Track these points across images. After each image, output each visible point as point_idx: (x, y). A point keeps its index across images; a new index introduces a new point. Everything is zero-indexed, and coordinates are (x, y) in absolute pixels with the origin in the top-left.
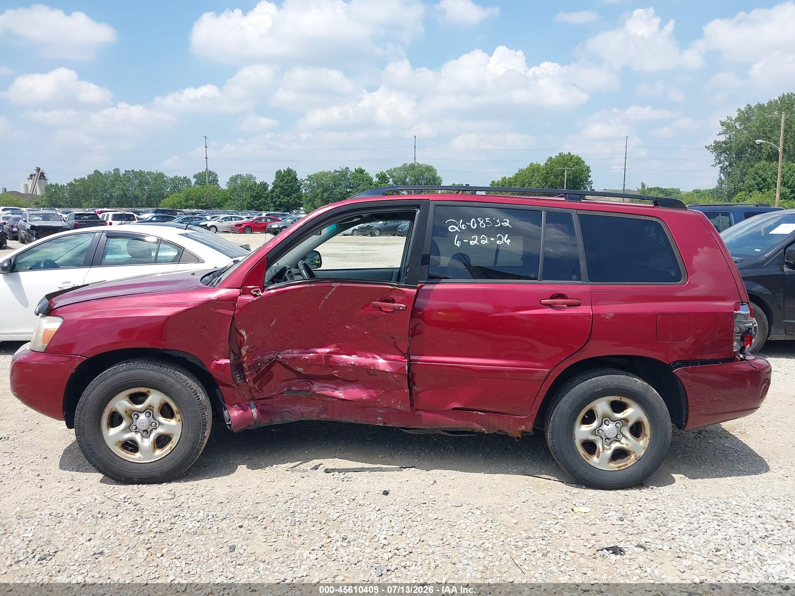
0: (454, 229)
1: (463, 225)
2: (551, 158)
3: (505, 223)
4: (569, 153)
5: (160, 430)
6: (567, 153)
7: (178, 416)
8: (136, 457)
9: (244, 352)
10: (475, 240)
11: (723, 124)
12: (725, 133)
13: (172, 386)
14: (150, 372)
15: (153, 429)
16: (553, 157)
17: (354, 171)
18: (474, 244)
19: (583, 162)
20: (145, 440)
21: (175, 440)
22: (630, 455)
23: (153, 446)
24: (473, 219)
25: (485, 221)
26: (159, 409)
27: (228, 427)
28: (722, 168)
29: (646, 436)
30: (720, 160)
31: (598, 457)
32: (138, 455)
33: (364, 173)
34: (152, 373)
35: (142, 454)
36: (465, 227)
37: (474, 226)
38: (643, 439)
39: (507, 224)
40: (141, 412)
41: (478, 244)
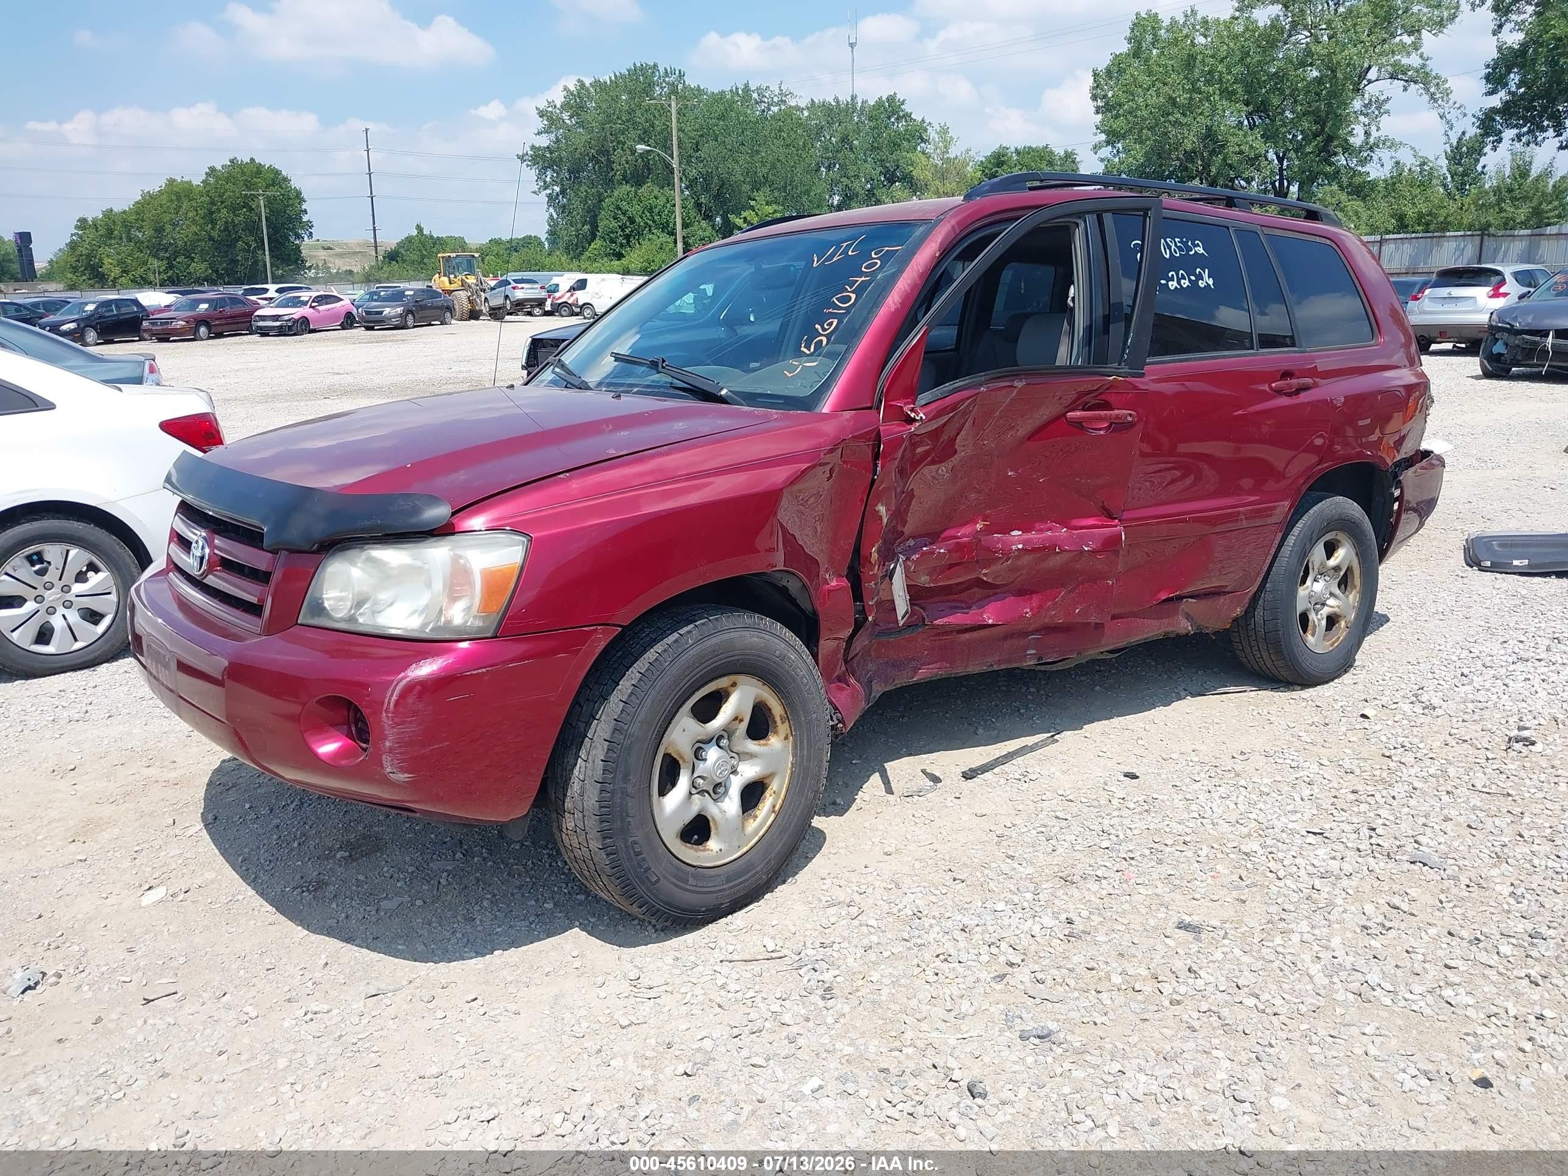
2: (212, 170)
3: (1199, 248)
4: (252, 160)
5: (748, 772)
6: (247, 160)
7: (783, 728)
8: (710, 853)
9: (875, 554)
11: (542, 114)
12: (547, 131)
14: (738, 634)
15: (729, 775)
16: (219, 168)
19: (285, 179)
20: (719, 804)
21: (777, 789)
22: (1339, 621)
23: (742, 814)
26: (747, 725)
28: (550, 196)
29: (1355, 587)
30: (545, 182)
31: (1313, 635)
32: (712, 846)
35: (719, 840)
38: (1352, 592)
40: (708, 740)
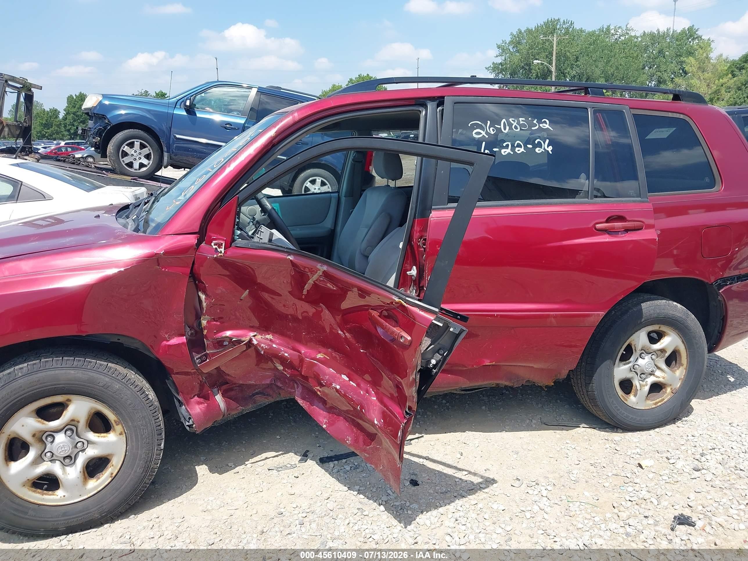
0: (480, 133)
1: (491, 129)
2: (351, 80)
3: (544, 125)
4: (368, 75)
5: (92, 452)
7: (119, 428)
8: (59, 497)
9: (204, 323)
10: (508, 149)
11: (498, 47)
12: (501, 55)
13: (106, 387)
14: (68, 371)
15: (79, 451)
16: (354, 79)
17: (155, 95)
18: (506, 153)
20: (68, 469)
21: (116, 463)
22: (665, 388)
23: (83, 476)
24: (504, 120)
25: (518, 123)
26: (87, 423)
27: (188, 428)
29: (682, 365)
31: (635, 396)
32: (60, 493)
33: (166, 96)
34: (72, 372)
35: (66, 490)
36: (493, 130)
37: (505, 129)
38: (678, 369)
39: (547, 126)
40: (58, 431)
41: (512, 153)
